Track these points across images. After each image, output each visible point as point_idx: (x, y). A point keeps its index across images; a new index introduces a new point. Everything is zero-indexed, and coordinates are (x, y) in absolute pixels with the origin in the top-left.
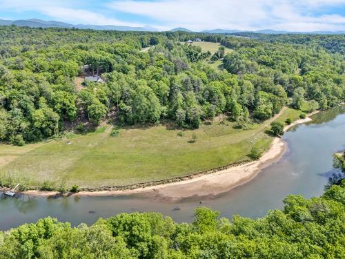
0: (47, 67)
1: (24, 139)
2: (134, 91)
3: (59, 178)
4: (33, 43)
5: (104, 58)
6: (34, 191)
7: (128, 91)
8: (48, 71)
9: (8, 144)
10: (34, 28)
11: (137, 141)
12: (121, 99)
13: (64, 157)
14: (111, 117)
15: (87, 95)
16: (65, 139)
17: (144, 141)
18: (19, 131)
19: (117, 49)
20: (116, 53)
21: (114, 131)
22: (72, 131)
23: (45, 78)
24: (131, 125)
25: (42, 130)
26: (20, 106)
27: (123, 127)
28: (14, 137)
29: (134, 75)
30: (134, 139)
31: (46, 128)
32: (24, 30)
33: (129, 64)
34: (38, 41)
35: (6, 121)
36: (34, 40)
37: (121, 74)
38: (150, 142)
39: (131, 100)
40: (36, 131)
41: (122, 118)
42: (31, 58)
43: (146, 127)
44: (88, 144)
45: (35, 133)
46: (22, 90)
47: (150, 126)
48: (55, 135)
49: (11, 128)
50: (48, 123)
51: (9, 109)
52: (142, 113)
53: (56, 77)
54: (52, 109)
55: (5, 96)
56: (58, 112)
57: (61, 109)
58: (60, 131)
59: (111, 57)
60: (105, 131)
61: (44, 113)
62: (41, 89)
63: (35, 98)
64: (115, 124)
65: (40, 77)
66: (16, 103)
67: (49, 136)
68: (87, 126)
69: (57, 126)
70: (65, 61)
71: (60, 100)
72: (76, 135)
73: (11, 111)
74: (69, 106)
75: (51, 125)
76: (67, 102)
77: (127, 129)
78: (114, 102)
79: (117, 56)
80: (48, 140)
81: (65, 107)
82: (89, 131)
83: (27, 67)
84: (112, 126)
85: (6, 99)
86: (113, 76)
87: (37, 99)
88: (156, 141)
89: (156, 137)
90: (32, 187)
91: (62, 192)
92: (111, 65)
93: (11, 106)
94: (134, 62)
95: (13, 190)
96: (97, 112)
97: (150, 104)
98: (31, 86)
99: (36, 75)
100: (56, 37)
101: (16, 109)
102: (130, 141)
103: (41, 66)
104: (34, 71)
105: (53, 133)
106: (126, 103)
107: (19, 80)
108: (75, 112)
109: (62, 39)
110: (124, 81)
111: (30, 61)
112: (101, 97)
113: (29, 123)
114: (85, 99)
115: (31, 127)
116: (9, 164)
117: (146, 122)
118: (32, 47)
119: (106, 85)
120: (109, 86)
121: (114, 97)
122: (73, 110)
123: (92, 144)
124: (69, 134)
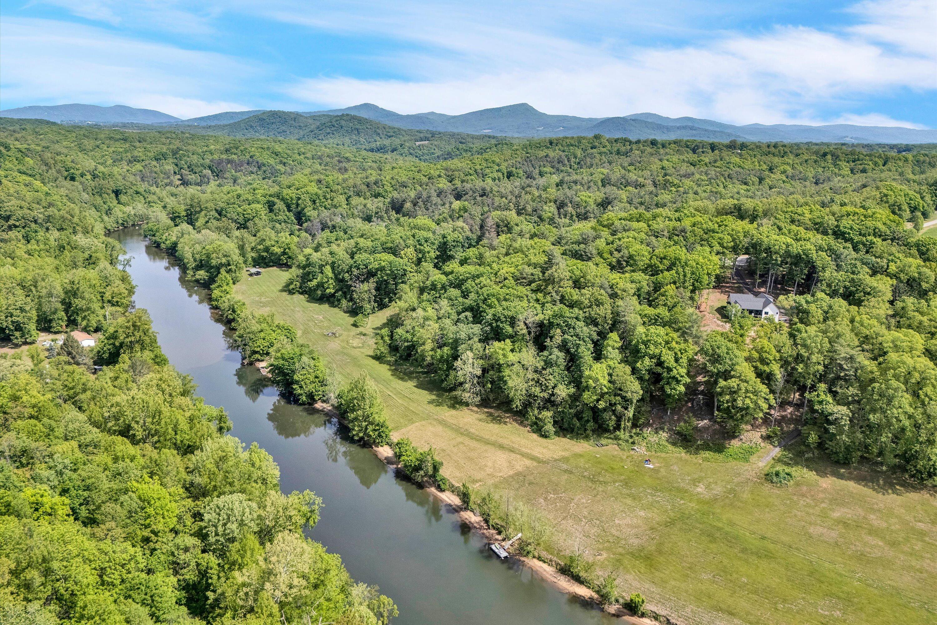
0: (644, 260)
1: (555, 423)
2: (871, 366)
3: (605, 555)
4: (628, 184)
5: (796, 248)
6: (545, 566)
7: (851, 359)
8: (644, 271)
9: (521, 424)
10: (638, 142)
11: (846, 525)
12: (822, 378)
13: (629, 501)
14: (779, 422)
15: (722, 351)
16: (641, 450)
17: (873, 532)
18: (549, 403)
19: (845, 223)
20: (838, 234)
21: (779, 468)
22: (664, 435)
23: (631, 288)
24: (837, 463)
25: (595, 411)
26: (563, 347)
27: (809, 464)
28: (536, 412)
29: (884, 310)
30: (836, 515)
31: (605, 410)
32: (616, 147)
33: (874, 272)
34: (641, 180)
35: (530, 375)
36: (632, 176)
37: (840, 304)
38: (893, 544)
39: (852, 391)
40: (582, 412)
41: (813, 438)
42: (614, 233)
43: (890, 485)
44: (695, 482)
45: (578, 416)
46: (576, 310)
47: (904, 484)
48: (621, 434)
49: (536, 390)
50: (613, 399)
51: (541, 348)
52: (885, 438)
53: (657, 287)
54: (628, 369)
55: (541, 317)
56: (641, 379)
57: (650, 371)
58: (634, 425)
59: (820, 249)
60: (753, 459)
61: (610, 375)
62: (616, 314)
63: (599, 334)
64: (786, 448)
65: (621, 285)
66: (558, 336)
67: (607, 430)
68: (705, 429)
69: (630, 413)
70: (690, 249)
71: (653, 350)
72: (670, 447)
73: (546, 353)
74: (669, 370)
75: (619, 407)
76: (668, 358)
77: (822, 473)
78: (796, 382)
79: (839, 246)
80: (604, 441)
81: (659, 370)
82: (706, 447)
83: (600, 254)
84: (777, 452)
85: (541, 325)
86: (813, 308)
87: (603, 335)
88: (918, 546)
89: (922, 534)
90: (544, 554)
91: (604, 598)
92: (813, 269)
93: (548, 342)
94: (893, 268)
95: (507, 544)
96: (740, 403)
97: (920, 418)
98: (599, 303)
99: (615, 277)
100: (685, 168)
101: (556, 351)
102: (824, 515)
103: (631, 257)
104: (613, 268)
105: (618, 427)
106: (834, 394)
107: (577, 284)
108: (682, 389)
109: (697, 176)
110: (844, 327)
111: (611, 239)
112: (763, 361)
113: (572, 390)
114: (716, 359)
115: (575, 398)
116: (512, 477)
117: (894, 469)
118: (623, 194)
119: (786, 329)
120: (792, 336)
121: (800, 368)
122: (678, 382)
123: (708, 487)
124: (654, 438)
